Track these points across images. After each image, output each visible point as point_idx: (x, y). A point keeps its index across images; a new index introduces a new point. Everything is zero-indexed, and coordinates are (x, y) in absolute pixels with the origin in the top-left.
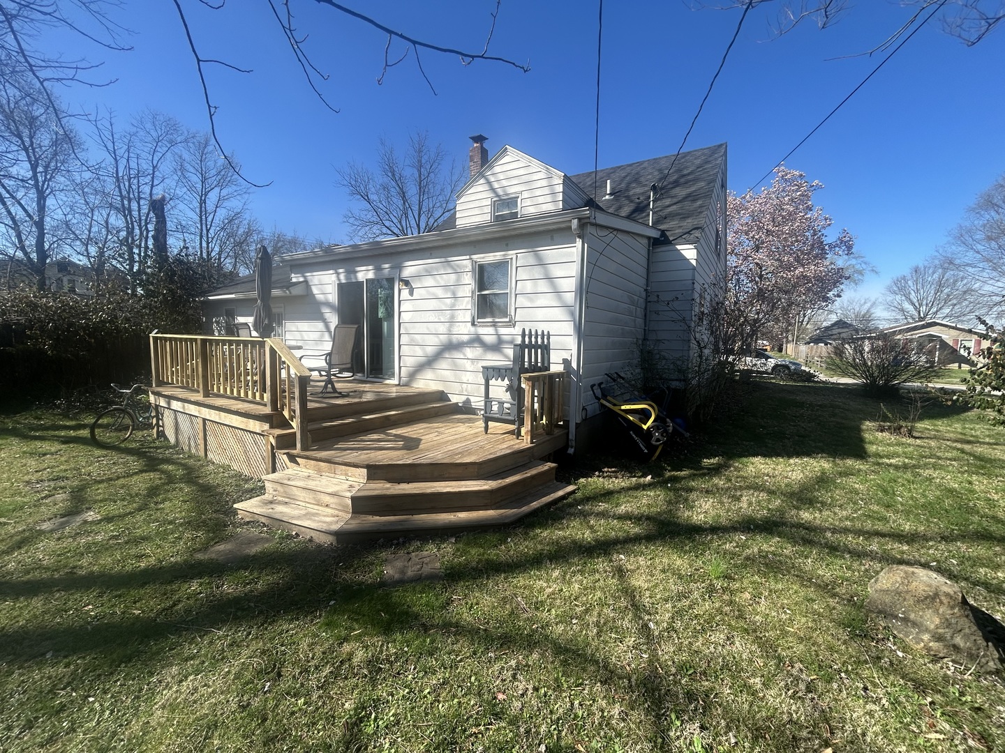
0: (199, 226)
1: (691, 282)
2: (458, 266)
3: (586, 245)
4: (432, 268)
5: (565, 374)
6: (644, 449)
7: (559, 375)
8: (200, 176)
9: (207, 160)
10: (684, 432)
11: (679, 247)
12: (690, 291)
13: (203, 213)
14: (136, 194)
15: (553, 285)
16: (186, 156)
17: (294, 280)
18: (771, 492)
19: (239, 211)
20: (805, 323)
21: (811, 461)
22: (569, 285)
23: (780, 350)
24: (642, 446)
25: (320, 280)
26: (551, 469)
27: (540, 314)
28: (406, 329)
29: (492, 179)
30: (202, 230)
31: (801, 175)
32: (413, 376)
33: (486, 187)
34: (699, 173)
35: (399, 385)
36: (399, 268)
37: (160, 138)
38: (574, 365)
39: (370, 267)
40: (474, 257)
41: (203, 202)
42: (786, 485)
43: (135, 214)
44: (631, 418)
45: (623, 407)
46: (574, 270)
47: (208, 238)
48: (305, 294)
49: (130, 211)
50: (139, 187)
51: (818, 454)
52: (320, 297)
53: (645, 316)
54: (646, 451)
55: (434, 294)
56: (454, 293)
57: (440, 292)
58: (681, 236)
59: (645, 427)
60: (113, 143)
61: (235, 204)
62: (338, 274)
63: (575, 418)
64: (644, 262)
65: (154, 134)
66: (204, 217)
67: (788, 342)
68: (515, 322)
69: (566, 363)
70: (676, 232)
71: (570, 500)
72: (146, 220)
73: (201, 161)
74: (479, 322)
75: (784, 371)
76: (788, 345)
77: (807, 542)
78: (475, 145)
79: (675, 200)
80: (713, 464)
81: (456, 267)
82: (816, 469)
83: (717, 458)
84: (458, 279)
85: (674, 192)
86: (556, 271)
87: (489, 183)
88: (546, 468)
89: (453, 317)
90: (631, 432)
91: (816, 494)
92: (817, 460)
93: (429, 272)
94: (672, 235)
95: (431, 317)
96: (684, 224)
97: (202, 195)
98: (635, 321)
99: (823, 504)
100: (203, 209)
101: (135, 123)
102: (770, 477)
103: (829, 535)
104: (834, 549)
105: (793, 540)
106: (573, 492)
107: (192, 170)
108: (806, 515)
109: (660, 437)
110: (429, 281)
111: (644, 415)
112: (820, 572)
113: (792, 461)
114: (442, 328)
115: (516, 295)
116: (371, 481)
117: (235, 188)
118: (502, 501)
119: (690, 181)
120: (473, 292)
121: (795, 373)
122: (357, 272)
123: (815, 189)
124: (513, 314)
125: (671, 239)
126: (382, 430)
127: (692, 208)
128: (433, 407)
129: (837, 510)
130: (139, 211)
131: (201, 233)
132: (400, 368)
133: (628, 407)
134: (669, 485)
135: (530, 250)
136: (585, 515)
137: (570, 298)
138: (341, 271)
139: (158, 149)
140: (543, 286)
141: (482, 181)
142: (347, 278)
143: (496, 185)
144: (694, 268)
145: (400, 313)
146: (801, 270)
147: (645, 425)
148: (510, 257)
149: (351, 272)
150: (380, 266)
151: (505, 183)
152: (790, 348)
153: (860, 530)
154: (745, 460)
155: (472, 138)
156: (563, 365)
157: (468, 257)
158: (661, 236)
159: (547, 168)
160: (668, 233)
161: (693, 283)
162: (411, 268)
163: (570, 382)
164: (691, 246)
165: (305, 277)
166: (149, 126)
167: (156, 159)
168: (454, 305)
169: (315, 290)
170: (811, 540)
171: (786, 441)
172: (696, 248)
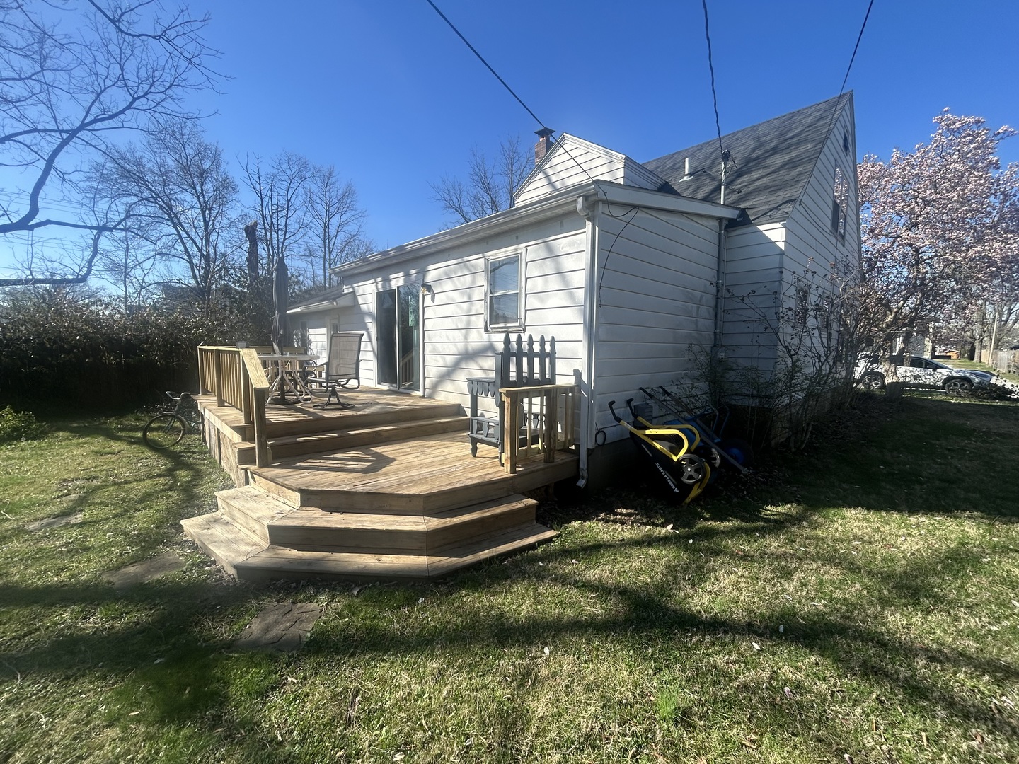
0: (323, 249)
1: (778, 270)
2: (473, 266)
3: (597, 228)
4: (450, 271)
5: (576, 388)
6: (673, 487)
7: (566, 389)
8: (324, 205)
9: (331, 190)
10: (740, 467)
11: (761, 228)
12: (777, 283)
13: (326, 238)
14: (276, 226)
15: (564, 280)
16: (314, 189)
17: (346, 291)
18: (853, 568)
19: (355, 233)
20: (1010, 322)
21: (949, 521)
22: (579, 279)
23: (972, 357)
24: (670, 483)
25: (364, 291)
26: (527, 508)
27: (552, 317)
28: (429, 338)
29: (550, 172)
30: (325, 253)
31: (978, 121)
32: (435, 387)
33: (544, 182)
34: (807, 134)
35: (423, 396)
36: (423, 273)
37: (294, 176)
38: (584, 378)
39: (401, 274)
40: (487, 254)
41: (326, 228)
42: (884, 559)
43: (275, 242)
44: (658, 446)
45: (648, 432)
46: (583, 261)
47: (330, 260)
48: (351, 305)
49: (271, 241)
50: (278, 220)
51: (964, 511)
52: (364, 307)
53: (716, 316)
54: (676, 490)
55: (452, 299)
56: (470, 297)
57: (457, 296)
58: (765, 214)
59: (675, 458)
60: (260, 184)
61: (352, 228)
62: (377, 282)
63: (587, 443)
64: (713, 250)
65: (289, 173)
66: (327, 241)
67: (982, 347)
68: (526, 326)
69: (577, 374)
70: (761, 208)
71: (539, 551)
72: (282, 248)
73: (326, 192)
74: (492, 328)
75: (963, 385)
76: (983, 351)
77: (872, 672)
78: (541, 140)
79: (768, 171)
80: (778, 514)
81: (471, 268)
82: (952, 536)
83: (789, 506)
84: (473, 281)
85: (768, 162)
86: (568, 263)
87: (547, 177)
88: (520, 505)
89: (469, 323)
90: (658, 465)
91: (931, 579)
92: (959, 520)
93: (448, 275)
94: (754, 214)
95: (448, 323)
96: (772, 198)
97: (326, 221)
98: (697, 322)
99: (938, 599)
100: (327, 234)
101: (275, 165)
102: (864, 542)
103: (920, 662)
104: (917, 693)
105: (844, 664)
106: (549, 540)
107: (318, 201)
108: (894, 620)
109: (693, 473)
110: (448, 285)
111: (676, 443)
112: (868, 741)
113: (913, 519)
114: (458, 336)
115: (526, 295)
116: (304, 508)
117: (353, 213)
118: (445, 545)
119: (792, 145)
120: (486, 295)
121: (979, 388)
122: (391, 280)
123: (1002, 138)
124: (523, 317)
125: (751, 218)
126: (366, 447)
127: (787, 178)
128: (440, 423)
129: (961, 612)
130: (278, 240)
131: (325, 256)
132: (424, 378)
133: (653, 432)
134: (691, 541)
135: (540, 241)
136: (540, 577)
137: (580, 295)
138: (379, 279)
139: (292, 185)
140: (554, 283)
141: (541, 175)
142: (384, 286)
143: (554, 178)
144: (782, 253)
145: (424, 320)
146: (979, 248)
147: (676, 455)
148: (520, 251)
149: (387, 280)
150: (409, 272)
151: (563, 175)
152: (986, 356)
153: (989, 662)
154: (832, 511)
155: (538, 133)
156: (574, 377)
157: (480, 256)
158: (739, 216)
159: (607, 152)
160: (749, 212)
161: (781, 272)
162: (434, 272)
163: (580, 398)
164: (779, 225)
165: (353, 288)
166: (285, 166)
167: (290, 193)
168: (470, 310)
169: (360, 301)
170: (880, 669)
171: (917, 487)
172: (784, 226)
